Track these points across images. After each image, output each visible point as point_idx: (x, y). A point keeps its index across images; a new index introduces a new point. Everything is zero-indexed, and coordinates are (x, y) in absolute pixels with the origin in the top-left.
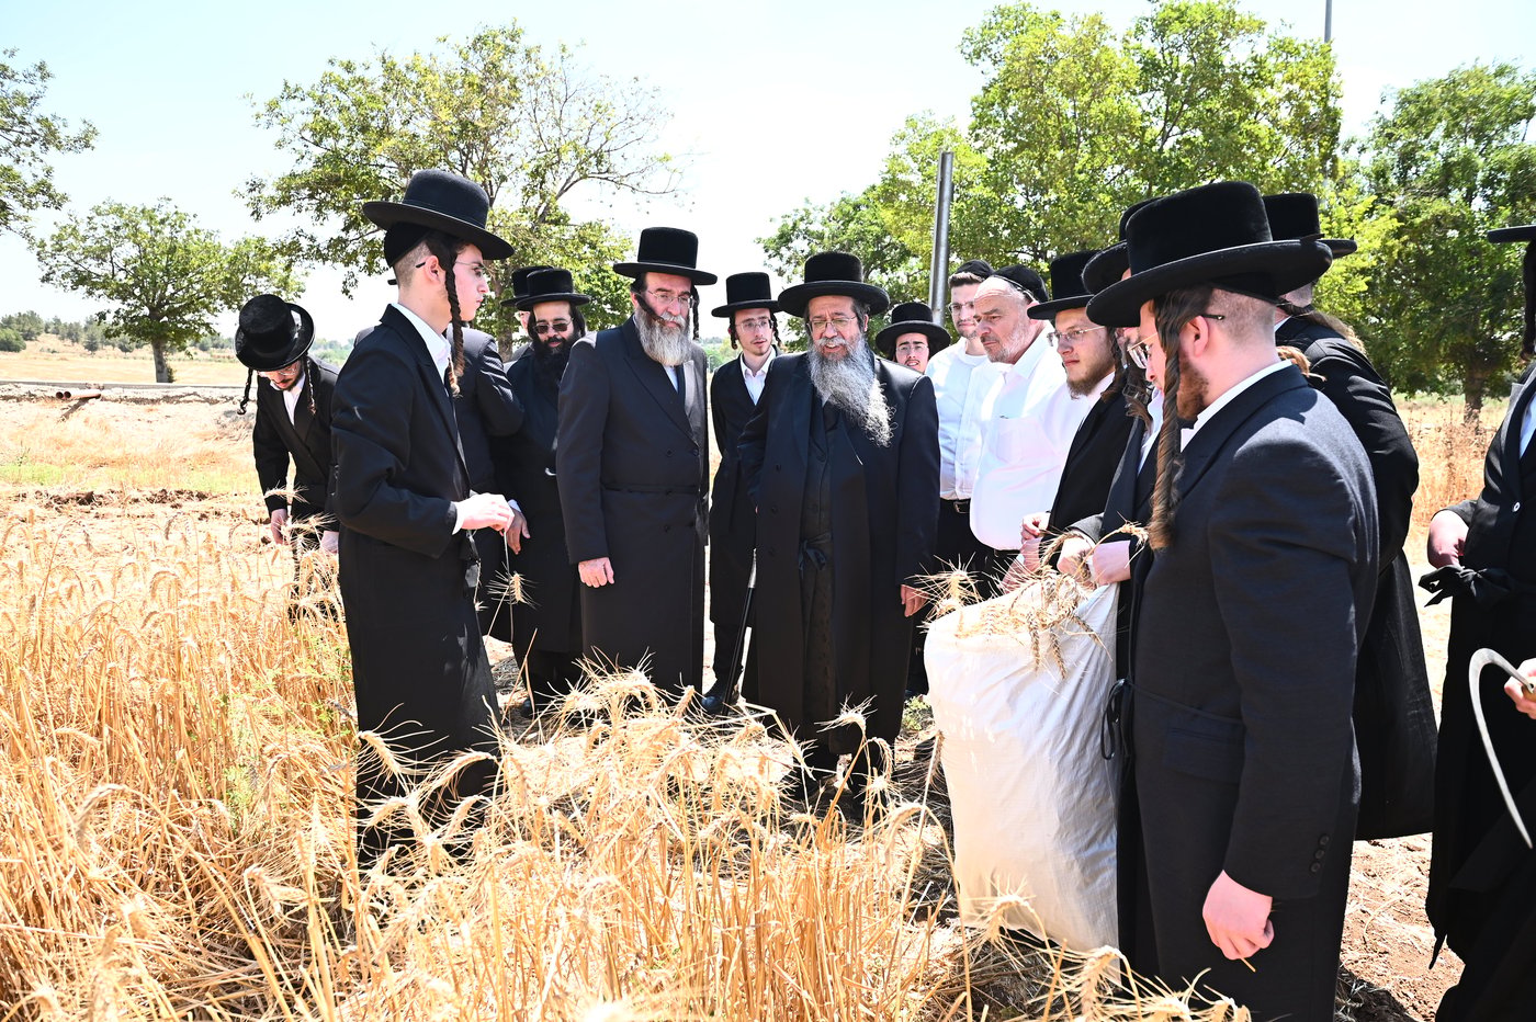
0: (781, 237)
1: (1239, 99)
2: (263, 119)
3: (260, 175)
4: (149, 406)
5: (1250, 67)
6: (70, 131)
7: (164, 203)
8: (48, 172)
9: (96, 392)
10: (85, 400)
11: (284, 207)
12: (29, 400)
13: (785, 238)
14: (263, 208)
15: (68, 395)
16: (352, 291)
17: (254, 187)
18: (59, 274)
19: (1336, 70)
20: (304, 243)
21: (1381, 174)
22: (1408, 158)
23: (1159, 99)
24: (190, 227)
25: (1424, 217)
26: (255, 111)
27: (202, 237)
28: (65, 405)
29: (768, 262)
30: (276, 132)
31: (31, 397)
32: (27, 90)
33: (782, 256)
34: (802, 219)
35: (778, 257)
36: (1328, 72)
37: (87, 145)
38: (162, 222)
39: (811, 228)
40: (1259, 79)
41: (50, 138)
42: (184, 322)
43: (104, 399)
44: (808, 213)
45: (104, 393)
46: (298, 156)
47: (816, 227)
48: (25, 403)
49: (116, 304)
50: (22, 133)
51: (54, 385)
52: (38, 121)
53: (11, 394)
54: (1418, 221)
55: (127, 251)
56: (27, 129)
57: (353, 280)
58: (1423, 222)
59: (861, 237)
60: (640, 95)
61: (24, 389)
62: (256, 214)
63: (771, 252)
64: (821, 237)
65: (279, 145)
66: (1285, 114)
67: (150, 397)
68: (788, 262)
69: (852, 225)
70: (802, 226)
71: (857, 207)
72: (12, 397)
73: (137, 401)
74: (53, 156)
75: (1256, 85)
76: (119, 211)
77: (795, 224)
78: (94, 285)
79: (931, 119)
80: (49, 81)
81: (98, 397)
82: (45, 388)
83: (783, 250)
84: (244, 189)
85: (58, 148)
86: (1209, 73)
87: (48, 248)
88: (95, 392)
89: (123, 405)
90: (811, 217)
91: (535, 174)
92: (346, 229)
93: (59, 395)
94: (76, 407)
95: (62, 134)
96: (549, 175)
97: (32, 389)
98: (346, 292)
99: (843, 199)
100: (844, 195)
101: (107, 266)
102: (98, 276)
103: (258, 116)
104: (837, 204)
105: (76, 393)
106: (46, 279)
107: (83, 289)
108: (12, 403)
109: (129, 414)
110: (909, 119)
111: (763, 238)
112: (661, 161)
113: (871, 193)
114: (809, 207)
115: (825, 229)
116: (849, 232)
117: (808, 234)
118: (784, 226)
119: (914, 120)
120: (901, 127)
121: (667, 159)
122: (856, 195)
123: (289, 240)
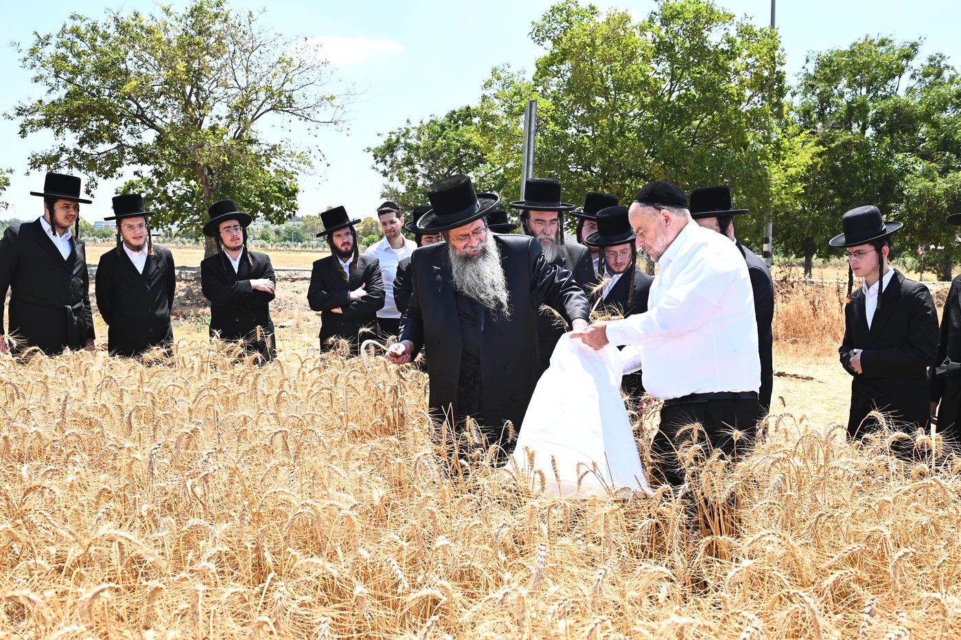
0: (388, 148)
1: (722, 70)
2: (29, 62)
3: (24, 103)
5: (726, 47)
11: (45, 129)
13: (390, 148)
14: (28, 129)
16: (93, 192)
17: (22, 111)
19: (781, 46)
21: (806, 113)
22: (825, 100)
23: (666, 65)
25: (836, 143)
26: (23, 56)
29: (375, 166)
30: (36, 71)
33: (386, 161)
34: (403, 135)
35: (383, 163)
36: (775, 48)
39: (409, 141)
40: (732, 55)
44: (408, 131)
46: (49, 88)
47: (413, 142)
54: (833, 145)
57: (93, 183)
58: (836, 146)
59: (446, 149)
62: (23, 133)
63: (379, 159)
64: (418, 147)
66: (747, 76)
68: (390, 166)
69: (440, 141)
70: (402, 140)
71: (443, 127)
75: (730, 59)
77: (398, 141)
79: (509, 70)
83: (388, 158)
84: (12, 113)
86: (700, 51)
90: (411, 134)
98: (90, 191)
99: (432, 121)
100: (433, 118)
103: (25, 60)
104: (426, 122)
110: (494, 71)
111: (373, 147)
112: (328, 99)
113: (452, 116)
114: (409, 127)
115: (420, 143)
116: (438, 145)
117: (408, 147)
118: (390, 140)
119: (498, 72)
120: (489, 76)
121: (332, 98)
122: (441, 116)
123: (53, 154)
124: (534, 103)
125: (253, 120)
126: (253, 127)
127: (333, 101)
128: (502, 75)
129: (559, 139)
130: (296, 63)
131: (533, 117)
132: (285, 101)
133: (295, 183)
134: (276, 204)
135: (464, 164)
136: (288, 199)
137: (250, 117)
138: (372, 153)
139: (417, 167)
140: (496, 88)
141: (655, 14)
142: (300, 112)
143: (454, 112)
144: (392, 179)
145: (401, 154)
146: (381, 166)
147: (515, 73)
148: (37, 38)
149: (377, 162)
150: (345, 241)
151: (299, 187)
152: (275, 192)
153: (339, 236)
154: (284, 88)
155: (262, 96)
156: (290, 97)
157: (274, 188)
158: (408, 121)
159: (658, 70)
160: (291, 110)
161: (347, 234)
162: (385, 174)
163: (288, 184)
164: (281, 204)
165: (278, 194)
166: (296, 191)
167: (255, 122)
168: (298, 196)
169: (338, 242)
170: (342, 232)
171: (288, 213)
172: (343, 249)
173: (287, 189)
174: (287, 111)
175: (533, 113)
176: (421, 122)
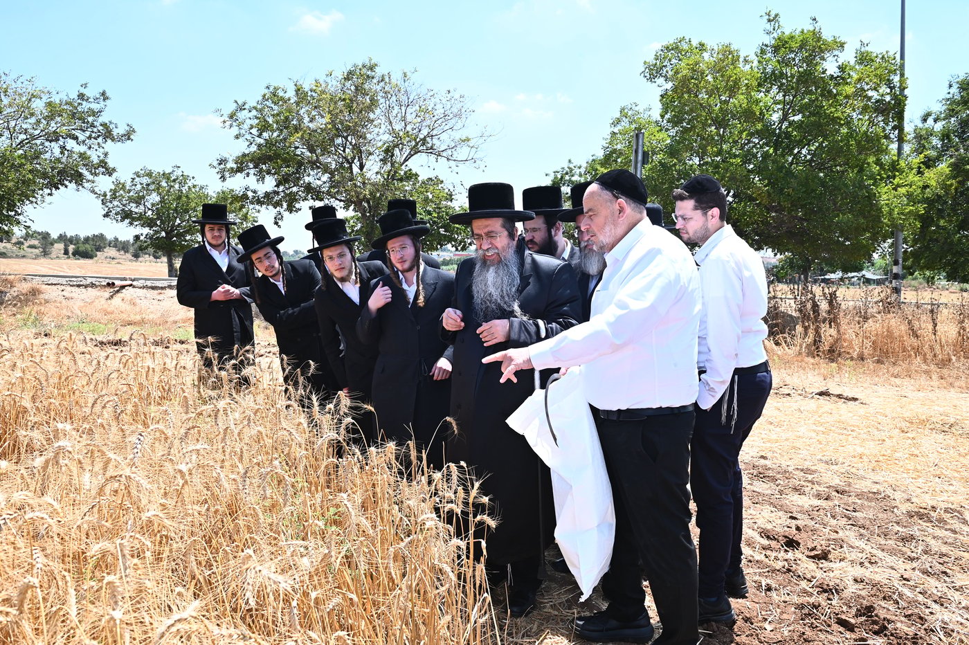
2: (228, 123)
3: (226, 155)
4: (160, 291)
6: (120, 130)
7: (176, 169)
8: (106, 154)
9: (131, 282)
10: (123, 287)
11: (239, 174)
12: (92, 287)
14: (227, 174)
15: (113, 284)
16: (280, 223)
17: (222, 161)
18: (114, 212)
20: (250, 194)
24: (190, 184)
26: (222, 119)
27: (198, 189)
28: (112, 290)
30: (235, 130)
31: (93, 285)
32: (95, 107)
34: (567, 173)
37: (129, 139)
38: (174, 181)
41: (108, 134)
42: (186, 241)
43: (134, 287)
44: (571, 170)
45: (135, 283)
46: (248, 143)
48: (89, 289)
49: (146, 231)
50: (93, 132)
51: (106, 278)
52: (101, 125)
53: (81, 283)
55: (154, 198)
56: (95, 130)
57: (280, 216)
60: (453, 101)
61: (89, 281)
62: (223, 178)
65: (237, 137)
67: (160, 286)
72: (82, 285)
73: (153, 288)
74: (109, 145)
76: (149, 174)
77: (562, 177)
78: (134, 219)
79: (637, 109)
80: (108, 102)
81: (131, 285)
82: (101, 280)
84: (215, 163)
85: (113, 140)
87: (108, 197)
88: (129, 282)
89: (145, 290)
91: (387, 151)
92: (277, 186)
93: (108, 284)
94: (118, 291)
95: (115, 132)
96: (397, 152)
97: (93, 280)
98: (276, 223)
100: (594, 158)
101: (142, 207)
102: (136, 213)
103: (224, 122)
105: (118, 283)
106: (106, 215)
107: (127, 221)
108: (82, 289)
109: (148, 295)
110: (622, 110)
112: (463, 141)
114: (571, 166)
118: (556, 178)
119: (626, 110)
120: (618, 115)
121: (468, 140)
123: (241, 193)
124: (641, 135)
125: (405, 161)
127: (469, 143)
128: (629, 114)
131: (640, 148)
137: (402, 160)
140: (625, 124)
141: (766, 46)
142: (441, 153)
147: (641, 111)
148: (235, 105)
158: (570, 161)
174: (431, 153)
175: (640, 143)
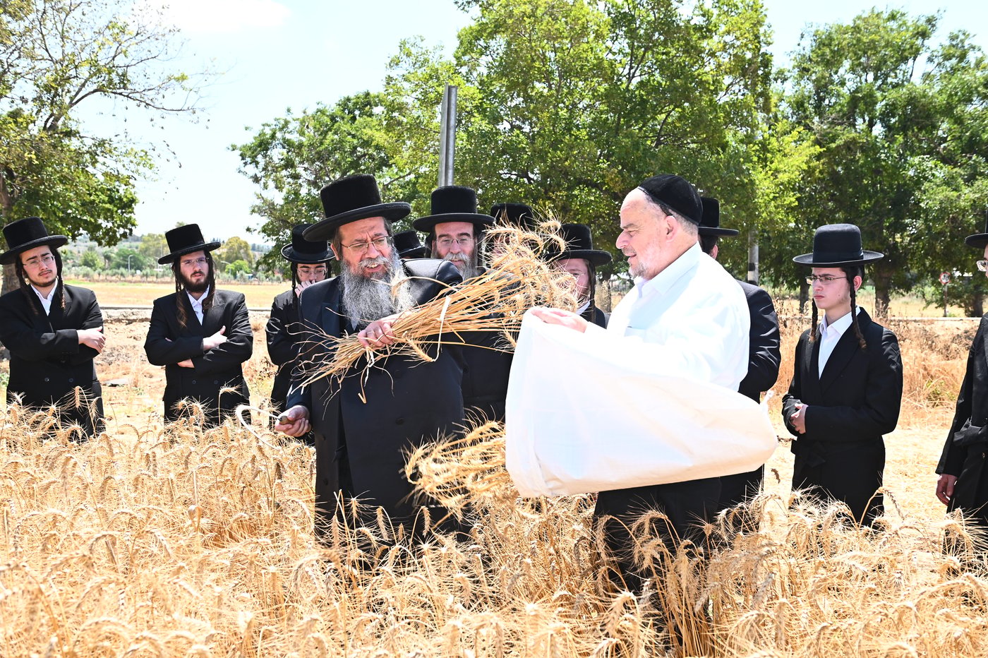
0: (260, 145)
1: (693, 51)
5: (699, 21)
13: (263, 145)
19: (767, 21)
21: (799, 105)
22: (822, 88)
23: (623, 43)
25: (838, 142)
29: (243, 169)
33: (257, 163)
34: (281, 129)
35: (253, 165)
36: (759, 23)
39: (288, 136)
40: (706, 31)
44: (287, 123)
47: (295, 138)
54: (833, 145)
58: (837, 147)
59: (338, 147)
64: (301, 146)
66: (725, 59)
68: (264, 169)
69: (330, 136)
70: (279, 135)
71: (333, 118)
75: (704, 37)
77: (273, 136)
79: (421, 45)
83: (260, 158)
86: (667, 26)
90: (291, 127)
99: (319, 111)
100: (320, 107)
104: (310, 112)
110: (402, 45)
111: (239, 146)
112: (177, 80)
113: (346, 104)
114: (289, 118)
115: (304, 140)
116: (327, 142)
117: (287, 144)
118: (262, 134)
119: (407, 46)
120: (396, 52)
121: (183, 78)
122: (332, 106)
124: (454, 90)
125: (71, 104)
126: (73, 113)
127: (185, 83)
128: (414, 51)
129: (486, 137)
130: (132, 29)
131: (453, 107)
132: (116, 80)
133: (133, 191)
134: (106, 219)
135: (363, 167)
136: (123, 213)
137: (67, 100)
138: (238, 152)
139: (300, 170)
140: (405, 67)
142: (137, 96)
143: (349, 100)
144: (266, 187)
145: (277, 154)
146: (251, 169)
147: (431, 49)
149: (246, 164)
150: (197, 269)
151: (137, 196)
152: (104, 202)
153: (189, 262)
154: (116, 62)
155: (84, 72)
156: (124, 75)
157: (102, 197)
158: (289, 110)
159: (615, 49)
160: (125, 92)
161: (200, 260)
162: (256, 179)
163: (122, 192)
164: (113, 218)
165: (108, 206)
166: (133, 201)
167: (74, 107)
168: (136, 207)
169: (187, 270)
170: (194, 257)
171: (122, 231)
172: (194, 280)
173: (120, 199)
174: (121, 94)
175: (453, 102)
176: (305, 112)
